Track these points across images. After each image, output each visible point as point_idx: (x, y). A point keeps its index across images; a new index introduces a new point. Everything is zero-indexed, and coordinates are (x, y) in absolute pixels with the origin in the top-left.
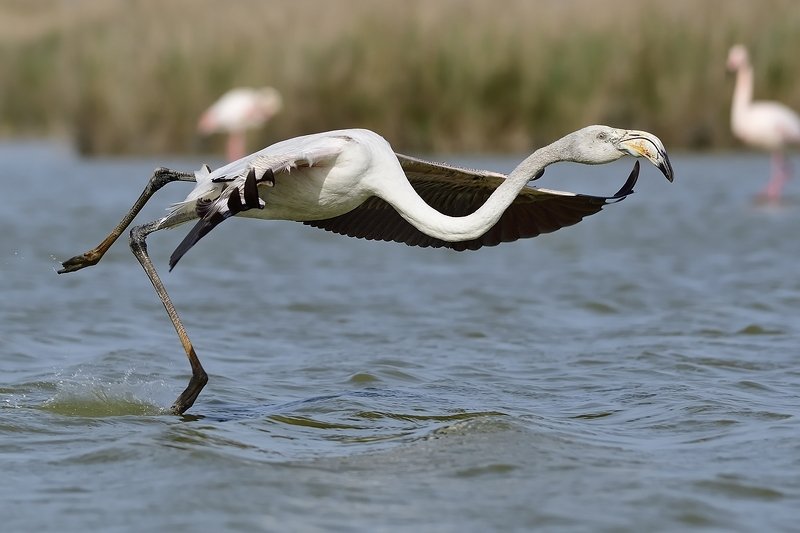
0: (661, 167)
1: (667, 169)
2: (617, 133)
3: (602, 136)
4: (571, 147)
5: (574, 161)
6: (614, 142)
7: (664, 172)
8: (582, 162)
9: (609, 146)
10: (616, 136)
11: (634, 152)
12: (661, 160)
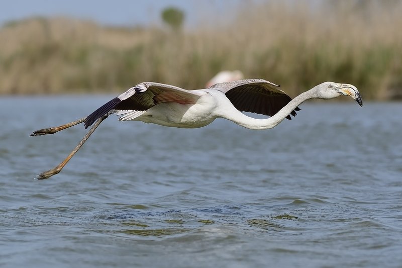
0: (357, 100)
1: (360, 100)
2: (337, 85)
3: (330, 87)
4: (317, 92)
5: (318, 98)
6: (336, 89)
7: (359, 102)
8: (322, 98)
9: (334, 91)
10: (337, 86)
11: (345, 93)
12: (357, 97)
